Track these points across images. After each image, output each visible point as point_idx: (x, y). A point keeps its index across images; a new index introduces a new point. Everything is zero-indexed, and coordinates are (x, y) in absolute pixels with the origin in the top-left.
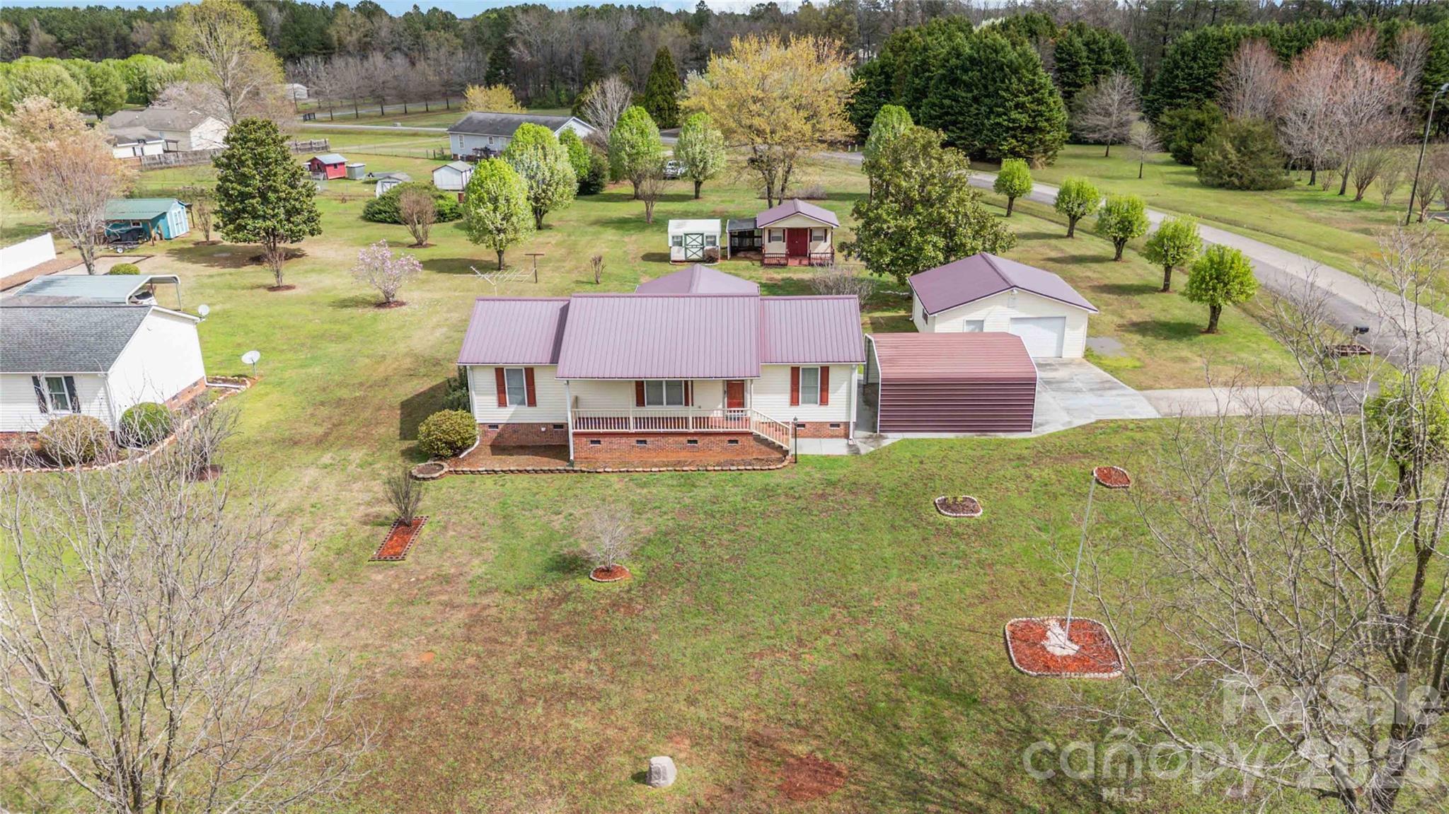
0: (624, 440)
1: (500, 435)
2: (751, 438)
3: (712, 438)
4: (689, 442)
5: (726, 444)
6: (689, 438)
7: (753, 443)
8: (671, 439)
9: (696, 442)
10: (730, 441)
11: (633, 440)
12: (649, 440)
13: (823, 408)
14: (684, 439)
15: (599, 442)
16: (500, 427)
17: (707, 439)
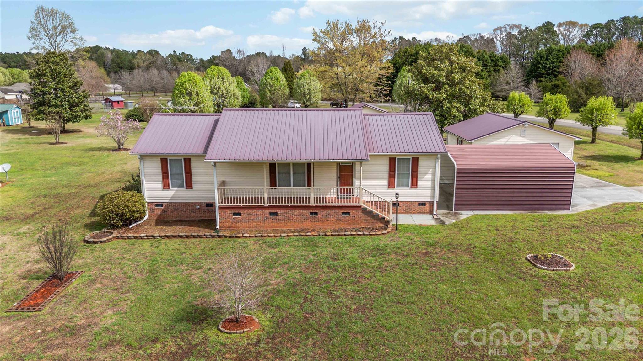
0: (259, 212)
1: (164, 212)
2: (360, 211)
3: (329, 211)
4: (311, 214)
5: (341, 216)
6: (311, 211)
7: (362, 215)
8: (297, 212)
9: (316, 214)
10: (344, 213)
11: (267, 213)
12: (279, 212)
13: (413, 190)
14: (307, 212)
15: (239, 214)
16: (164, 205)
17: (325, 212)
